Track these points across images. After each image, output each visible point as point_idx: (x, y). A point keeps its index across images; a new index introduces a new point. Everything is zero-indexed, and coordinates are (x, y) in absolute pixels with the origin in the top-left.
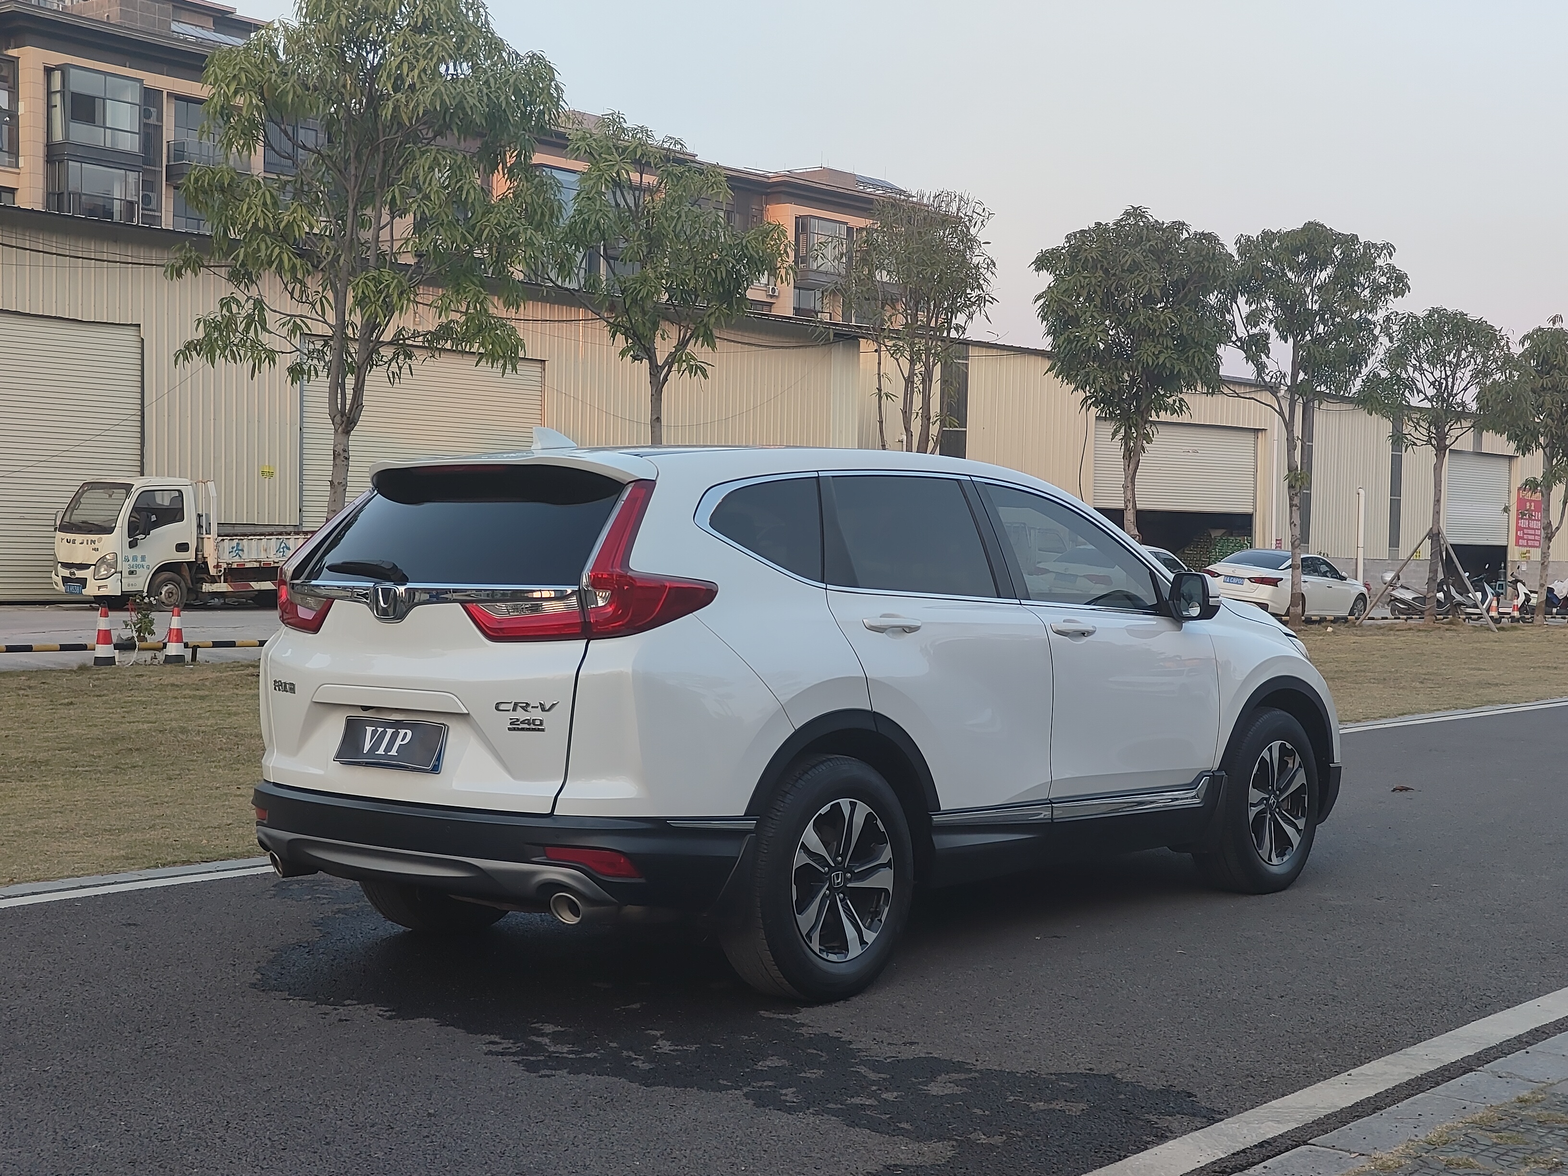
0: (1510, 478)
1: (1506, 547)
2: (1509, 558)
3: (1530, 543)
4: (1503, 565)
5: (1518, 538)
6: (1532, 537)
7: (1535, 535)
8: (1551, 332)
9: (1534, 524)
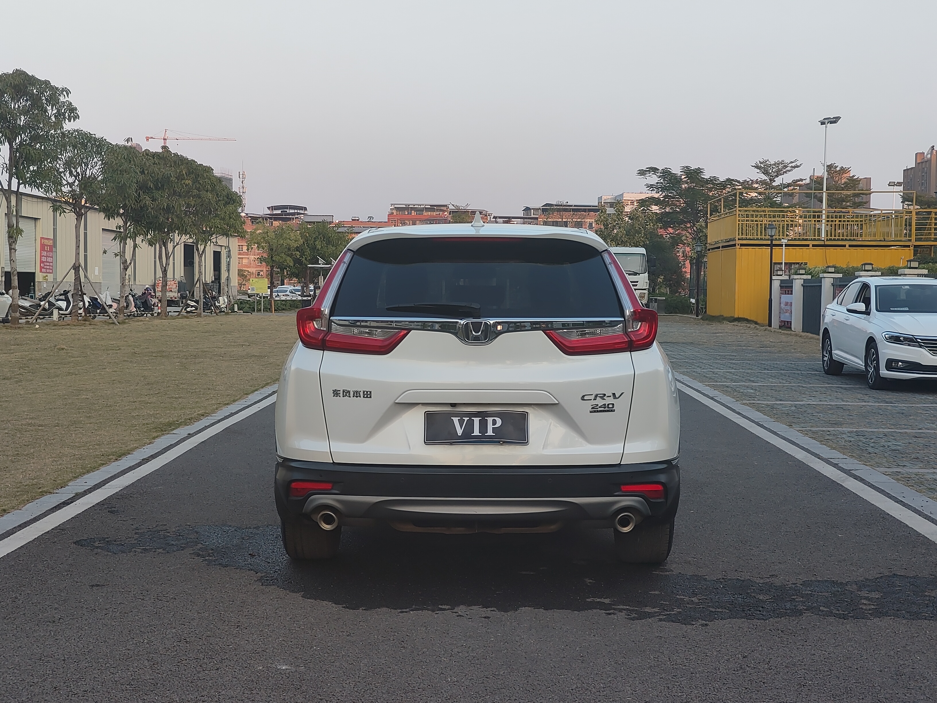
0: (35, 233)
1: (34, 273)
2: (36, 280)
3: (48, 271)
4: (32, 284)
5: (41, 268)
6: (48, 267)
7: (50, 266)
8: (125, 147)
9: (49, 259)
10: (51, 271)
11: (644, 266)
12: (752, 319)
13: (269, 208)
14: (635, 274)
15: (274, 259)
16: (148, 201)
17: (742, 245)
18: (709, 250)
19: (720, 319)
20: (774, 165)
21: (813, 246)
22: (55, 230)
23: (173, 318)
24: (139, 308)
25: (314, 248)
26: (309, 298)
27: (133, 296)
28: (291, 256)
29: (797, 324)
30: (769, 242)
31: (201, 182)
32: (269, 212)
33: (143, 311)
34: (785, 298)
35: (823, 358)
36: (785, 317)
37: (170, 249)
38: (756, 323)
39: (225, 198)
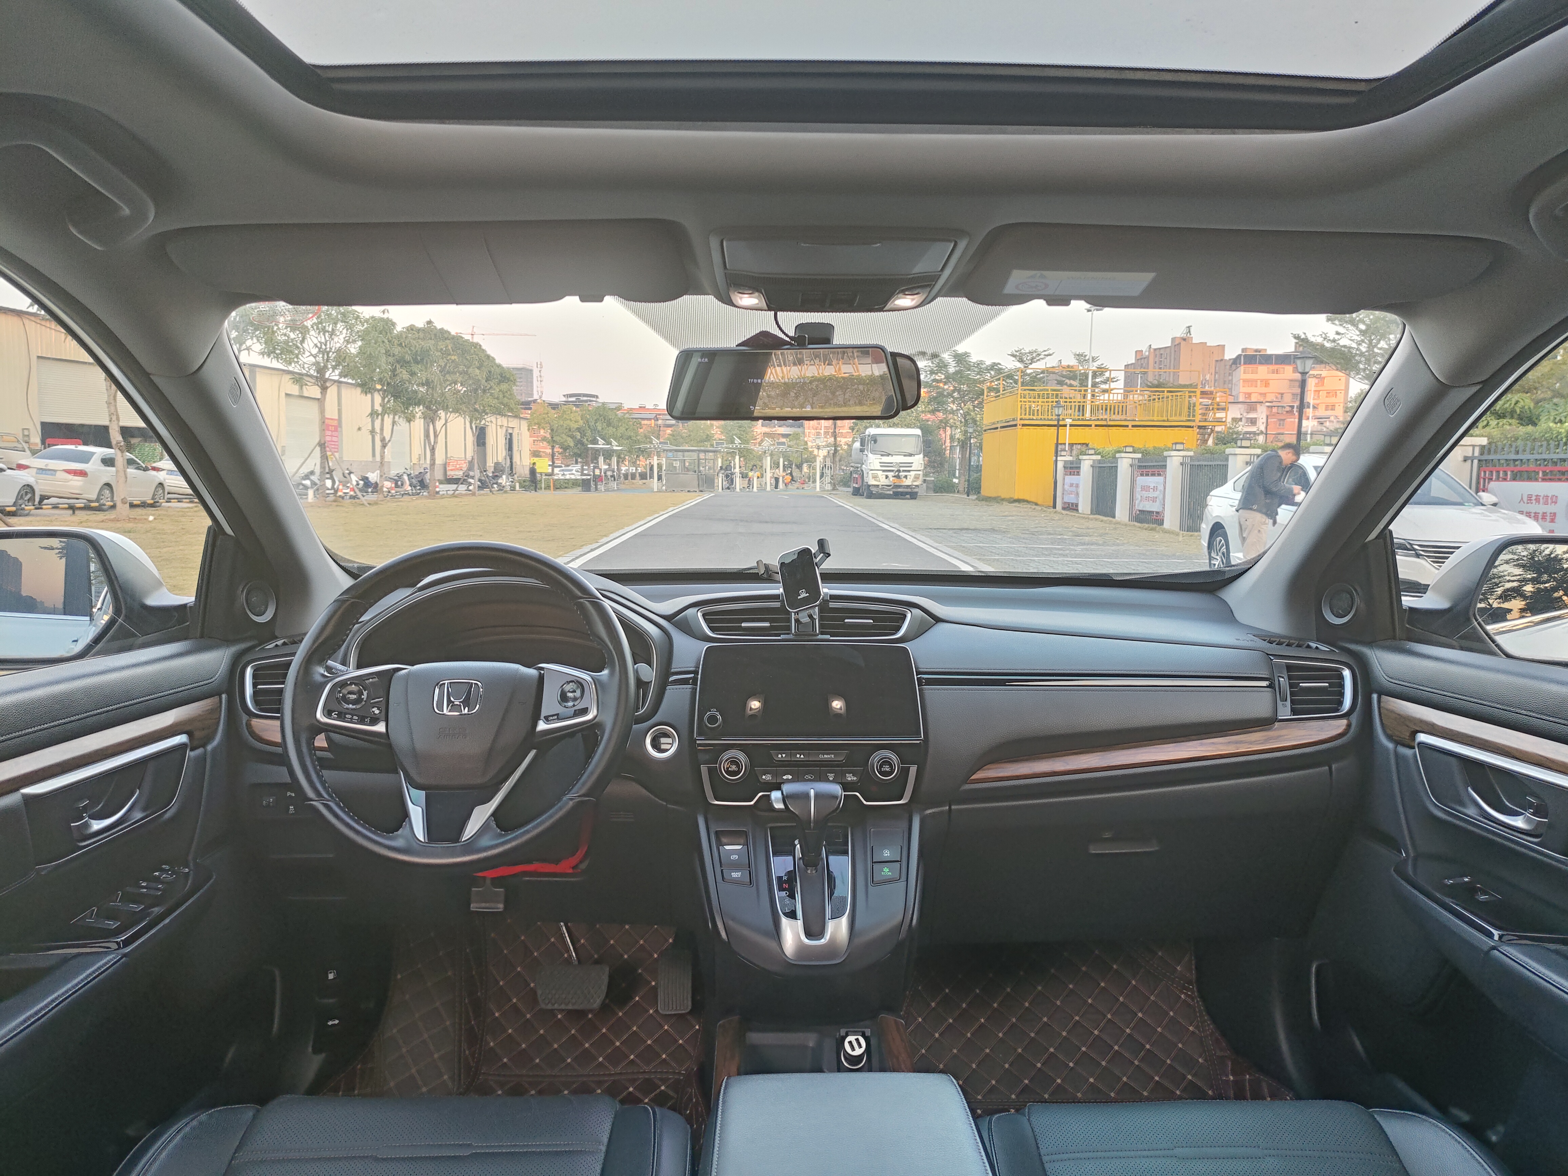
3: (332, 450)
8: (382, 319)
9: (334, 439)
10: (336, 450)
11: (919, 447)
12: (1033, 500)
13: (564, 396)
14: (911, 455)
15: (554, 439)
16: (405, 375)
17: (1023, 425)
18: (985, 431)
19: (998, 500)
20: (1030, 353)
21: (1096, 426)
22: (340, 411)
23: (443, 496)
24: (415, 487)
25: (594, 430)
26: (589, 477)
27: (408, 475)
28: (572, 437)
29: (1085, 505)
30: (1055, 423)
31: (468, 357)
32: (564, 399)
33: (419, 489)
34: (1070, 479)
35: (1210, 560)
36: (1070, 499)
37: (438, 427)
38: (1036, 504)
39: (499, 377)
